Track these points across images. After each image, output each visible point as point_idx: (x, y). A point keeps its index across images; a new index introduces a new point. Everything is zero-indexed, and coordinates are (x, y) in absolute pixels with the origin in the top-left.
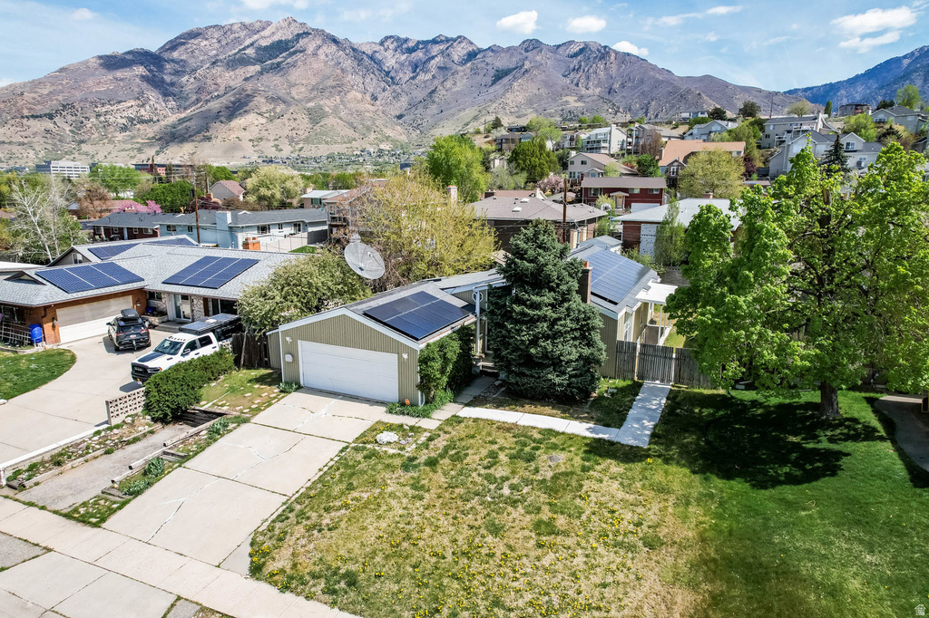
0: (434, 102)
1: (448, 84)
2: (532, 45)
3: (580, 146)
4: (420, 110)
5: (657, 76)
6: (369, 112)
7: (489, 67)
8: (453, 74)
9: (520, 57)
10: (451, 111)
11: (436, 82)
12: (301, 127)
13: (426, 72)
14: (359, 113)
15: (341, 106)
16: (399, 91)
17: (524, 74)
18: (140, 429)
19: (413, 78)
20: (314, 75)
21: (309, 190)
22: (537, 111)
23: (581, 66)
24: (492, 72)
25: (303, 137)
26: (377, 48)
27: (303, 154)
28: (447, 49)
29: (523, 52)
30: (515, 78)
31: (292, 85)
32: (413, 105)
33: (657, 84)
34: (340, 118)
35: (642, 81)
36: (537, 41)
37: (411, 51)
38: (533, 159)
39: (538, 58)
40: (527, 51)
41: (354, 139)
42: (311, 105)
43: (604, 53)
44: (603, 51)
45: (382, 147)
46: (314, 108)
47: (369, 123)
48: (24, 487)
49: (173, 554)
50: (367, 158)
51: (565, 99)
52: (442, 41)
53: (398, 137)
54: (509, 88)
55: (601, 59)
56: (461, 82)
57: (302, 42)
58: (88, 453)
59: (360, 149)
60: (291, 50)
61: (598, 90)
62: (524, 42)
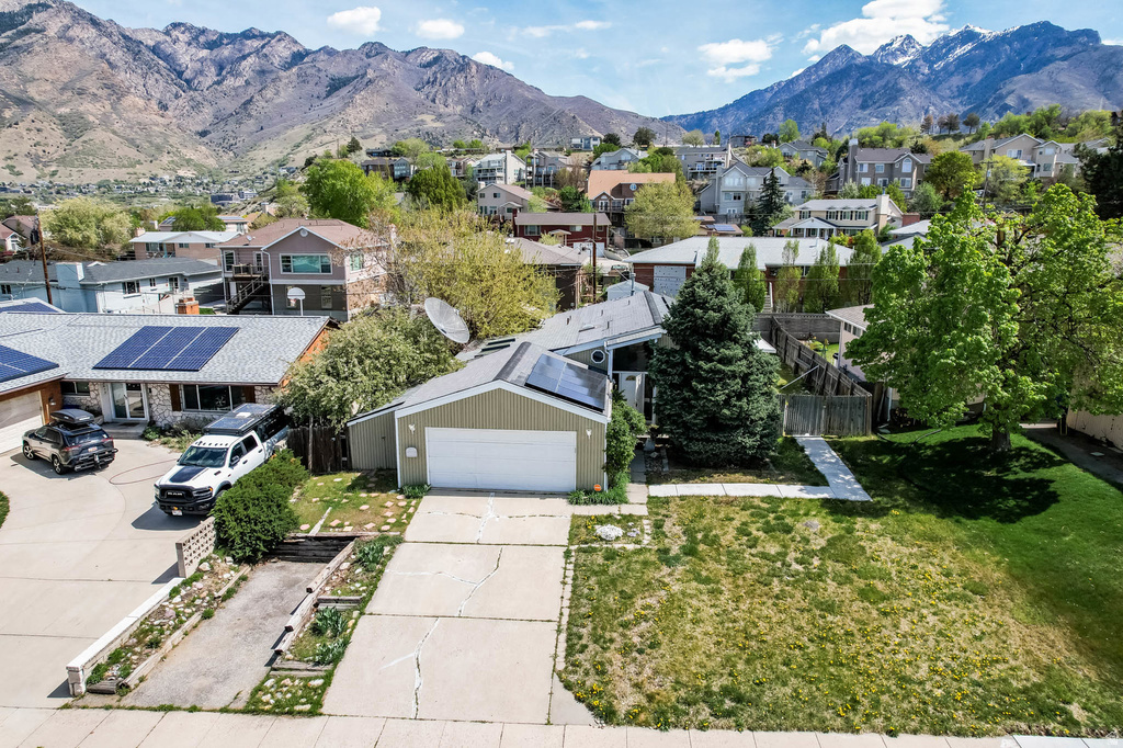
0: (250, 116)
1: (269, 93)
2: (375, 50)
3: (469, 175)
4: (231, 126)
5: (526, 94)
6: (157, 125)
7: (322, 74)
8: (273, 81)
9: (361, 63)
10: (274, 129)
11: (251, 90)
12: (51, 142)
13: (237, 75)
14: (143, 127)
15: (114, 116)
16: (199, 98)
17: (367, 85)
18: (226, 576)
19: (219, 83)
20: (65, 68)
21: (141, 231)
22: (386, 131)
23: (436, 78)
24: (326, 81)
25: (56, 156)
26: (162, 38)
27: (57, 180)
28: (263, 47)
29: (364, 57)
30: (356, 90)
31: (27, 80)
32: (220, 119)
33: (527, 104)
34: (114, 132)
35: (509, 100)
36: (381, 44)
37: (211, 46)
38: (437, 191)
39: (383, 66)
40: (368, 56)
41: (139, 162)
42: (64, 110)
43: (463, 64)
44: (461, 61)
45: (181, 173)
46: (70, 115)
47: (159, 141)
48: (128, 687)
49: (470, 725)
50: (160, 188)
51: (420, 117)
52: (254, 37)
53: (203, 161)
54: (349, 102)
55: (460, 71)
56: (285, 91)
57: (37, 19)
58: (182, 622)
59: (149, 175)
60: (21, 28)
61: (459, 108)
62: (365, 45)
